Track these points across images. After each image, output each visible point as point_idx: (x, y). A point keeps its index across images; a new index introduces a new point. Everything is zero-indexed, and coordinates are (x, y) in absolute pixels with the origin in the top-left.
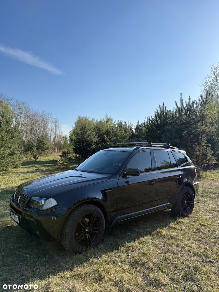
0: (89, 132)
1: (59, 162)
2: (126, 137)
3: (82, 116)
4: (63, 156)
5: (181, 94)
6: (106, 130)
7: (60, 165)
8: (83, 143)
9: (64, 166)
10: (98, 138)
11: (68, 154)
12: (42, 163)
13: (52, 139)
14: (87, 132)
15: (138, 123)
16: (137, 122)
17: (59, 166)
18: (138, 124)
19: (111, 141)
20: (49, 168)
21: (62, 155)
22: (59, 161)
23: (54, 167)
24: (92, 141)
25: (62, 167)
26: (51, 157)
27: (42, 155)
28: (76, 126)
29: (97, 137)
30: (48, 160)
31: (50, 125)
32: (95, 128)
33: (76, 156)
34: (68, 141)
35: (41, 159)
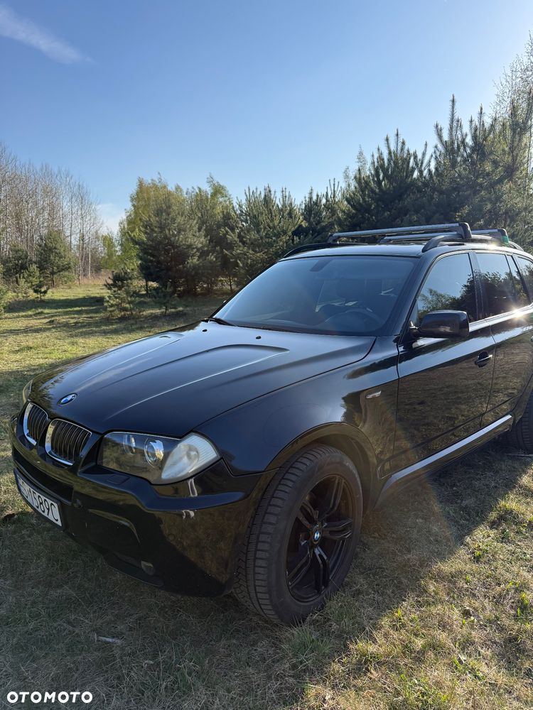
0: (180, 220)
1: (108, 302)
2: (285, 233)
3: (148, 180)
4: (114, 285)
5: (453, 101)
6: (224, 216)
7: (113, 311)
8: (165, 250)
9: (123, 313)
10: (206, 236)
11: (129, 281)
12: (60, 304)
13: (75, 241)
14: (174, 220)
15: (311, 193)
16: (309, 191)
17: (111, 311)
18: (311, 198)
19: (244, 243)
20: (83, 318)
21: (110, 282)
22: (108, 299)
23: (98, 316)
24: (190, 246)
25: (118, 314)
26: (79, 290)
27: (53, 285)
28: (134, 206)
29: (203, 233)
30: (72, 298)
31: (66, 205)
32: (194, 208)
33: (147, 285)
34: (118, 248)
35: (55, 294)
